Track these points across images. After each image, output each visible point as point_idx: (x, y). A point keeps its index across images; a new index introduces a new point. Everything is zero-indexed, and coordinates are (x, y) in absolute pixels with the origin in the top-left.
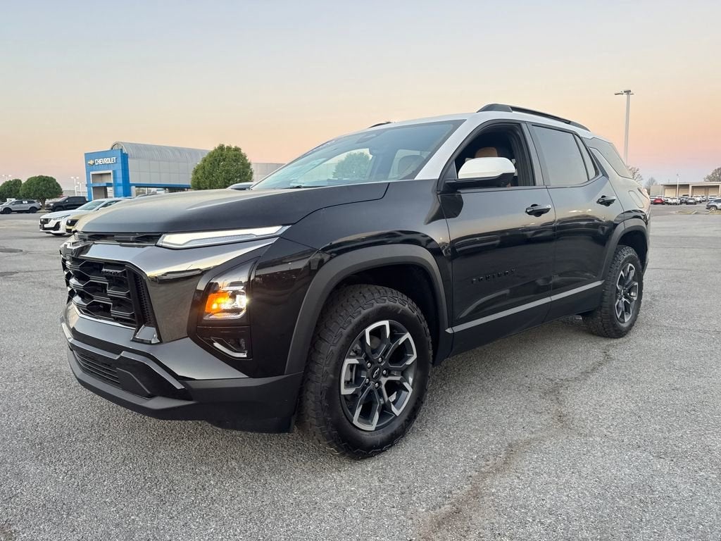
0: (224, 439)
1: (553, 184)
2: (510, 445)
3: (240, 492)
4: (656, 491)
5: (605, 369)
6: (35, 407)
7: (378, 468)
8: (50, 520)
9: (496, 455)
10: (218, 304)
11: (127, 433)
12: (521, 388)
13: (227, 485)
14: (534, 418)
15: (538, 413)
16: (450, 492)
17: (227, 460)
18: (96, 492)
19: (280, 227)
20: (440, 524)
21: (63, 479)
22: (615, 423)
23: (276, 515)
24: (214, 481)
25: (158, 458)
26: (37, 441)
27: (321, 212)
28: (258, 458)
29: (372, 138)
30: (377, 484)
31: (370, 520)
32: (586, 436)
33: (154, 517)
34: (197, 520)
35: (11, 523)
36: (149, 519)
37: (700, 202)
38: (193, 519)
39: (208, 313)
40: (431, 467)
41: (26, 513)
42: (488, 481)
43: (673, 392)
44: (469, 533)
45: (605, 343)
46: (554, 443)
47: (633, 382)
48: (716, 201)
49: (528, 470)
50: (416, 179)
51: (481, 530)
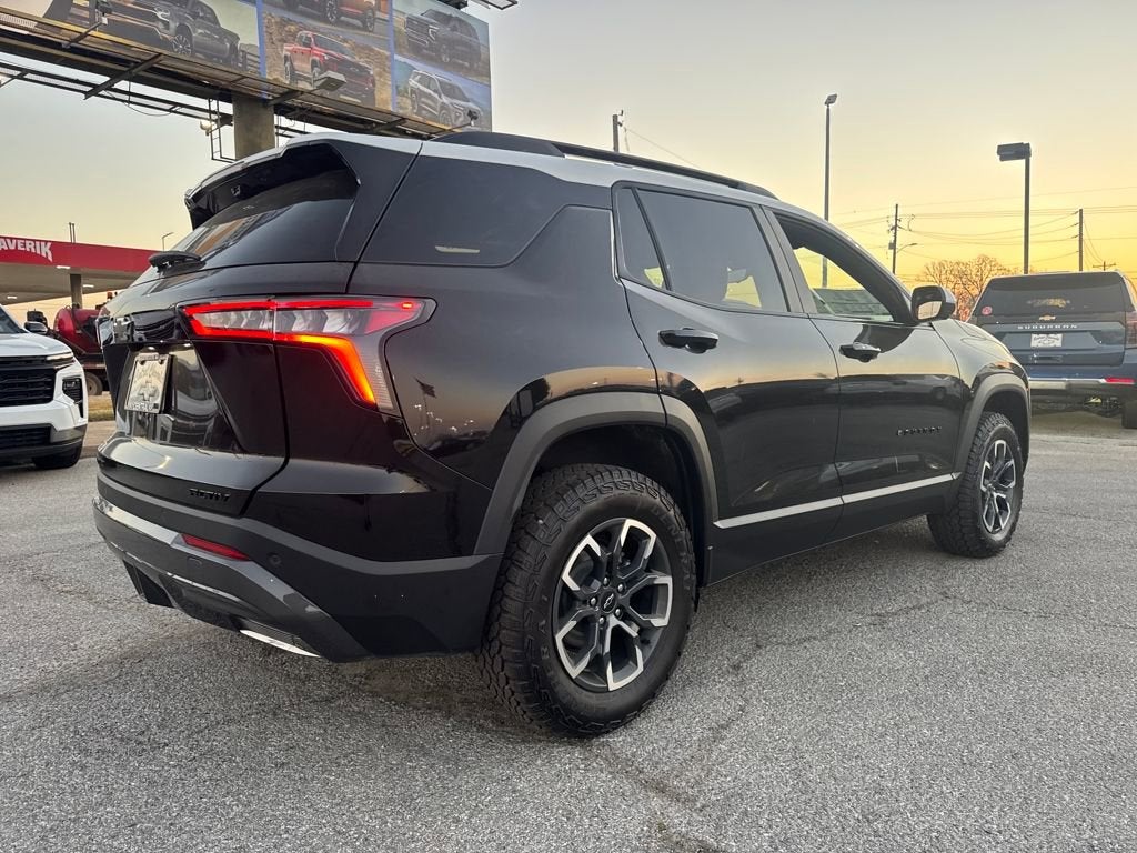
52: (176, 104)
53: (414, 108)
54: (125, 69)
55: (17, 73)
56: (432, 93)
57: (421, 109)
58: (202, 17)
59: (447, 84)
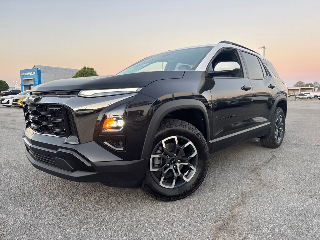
0: (106, 194)
1: (251, 78)
2: (242, 194)
3: (120, 217)
4: (314, 212)
5: (274, 161)
6: (9, 181)
7: (184, 205)
8: (25, 233)
9: (237, 198)
10: (109, 124)
11: (57, 191)
12: (239, 169)
13: (112, 214)
14: (250, 182)
15: (250, 179)
16: (221, 215)
17: (110, 203)
18: (47, 219)
19: (138, 88)
20: (220, 229)
21: (29, 213)
22: (286, 183)
23: (140, 227)
24: (106, 213)
25: (75, 202)
26: (12, 196)
27: (156, 82)
28: (125, 202)
29: (170, 54)
30: (185, 212)
31: (186, 229)
32: (275, 189)
33: (79, 230)
34: (101, 231)
35: (4, 235)
36: (76, 231)
37: (292, 96)
38: (99, 230)
39: (104, 129)
40: (209, 204)
41: (12, 230)
42: (237, 209)
43: (307, 170)
44: (235, 233)
45: (271, 150)
46: (262, 192)
47: (288, 166)
48: (299, 95)
49: (254, 204)
50: (196, 70)
51: (240, 232)
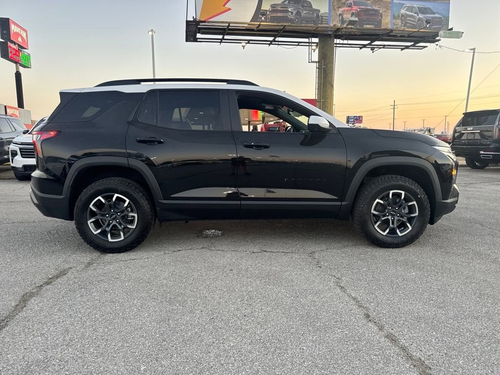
52: (299, 42)
53: (402, 23)
54: (277, 33)
55: (247, 42)
56: (413, 14)
57: (406, 23)
58: (306, 6)
59: (422, 8)
